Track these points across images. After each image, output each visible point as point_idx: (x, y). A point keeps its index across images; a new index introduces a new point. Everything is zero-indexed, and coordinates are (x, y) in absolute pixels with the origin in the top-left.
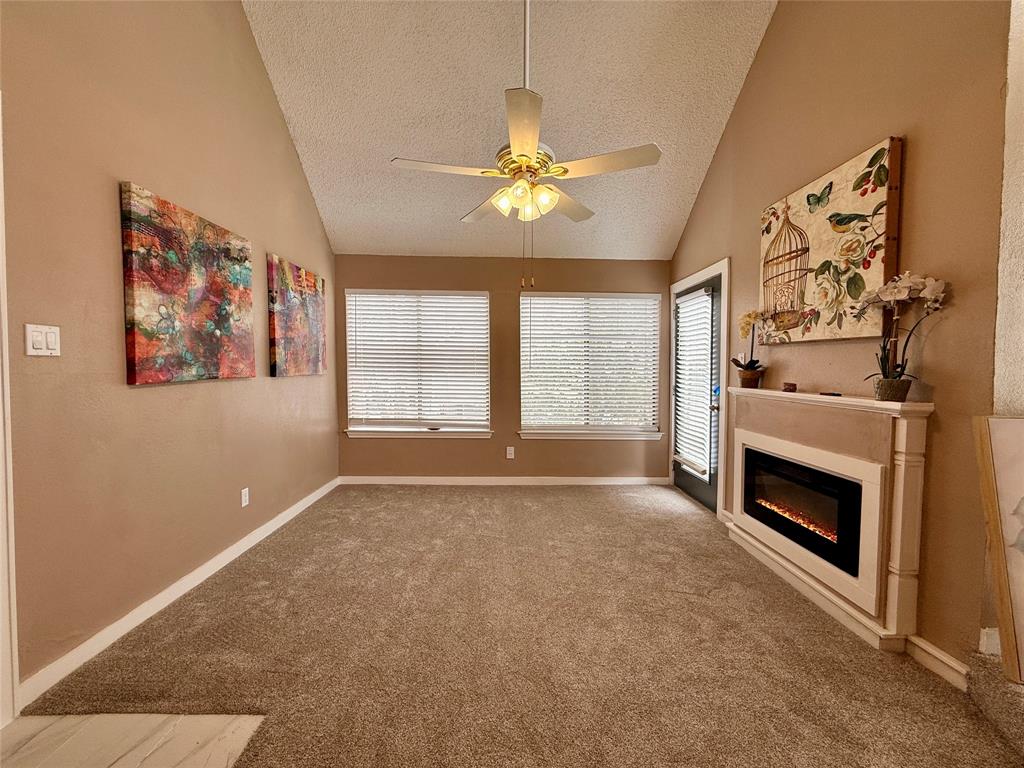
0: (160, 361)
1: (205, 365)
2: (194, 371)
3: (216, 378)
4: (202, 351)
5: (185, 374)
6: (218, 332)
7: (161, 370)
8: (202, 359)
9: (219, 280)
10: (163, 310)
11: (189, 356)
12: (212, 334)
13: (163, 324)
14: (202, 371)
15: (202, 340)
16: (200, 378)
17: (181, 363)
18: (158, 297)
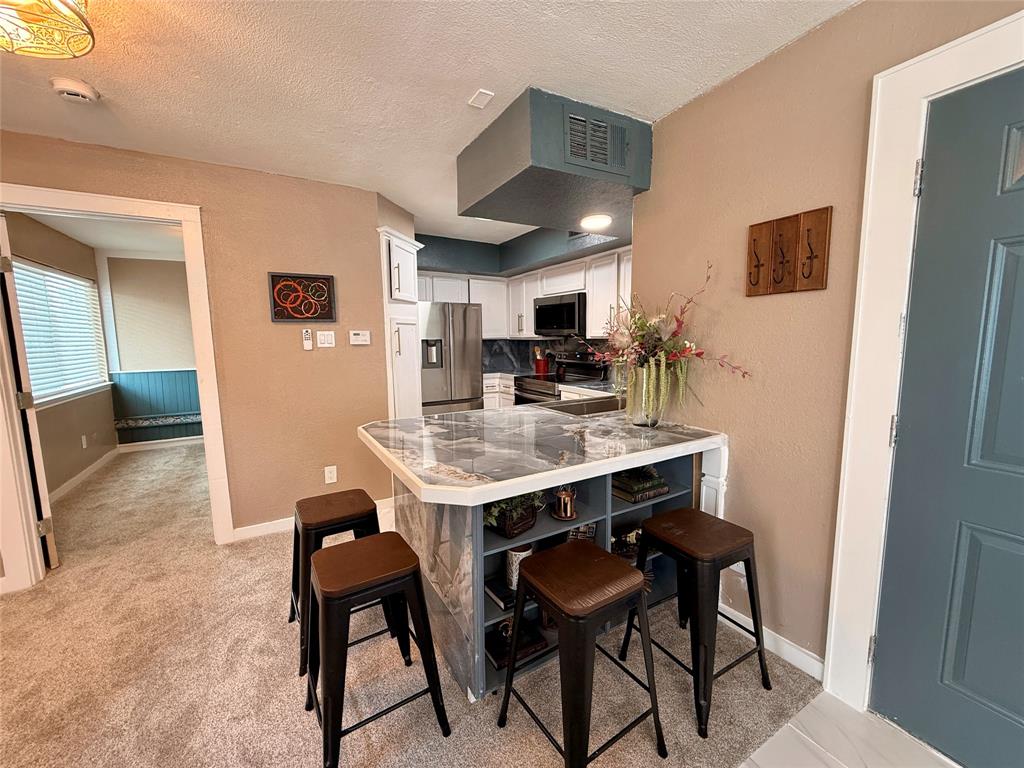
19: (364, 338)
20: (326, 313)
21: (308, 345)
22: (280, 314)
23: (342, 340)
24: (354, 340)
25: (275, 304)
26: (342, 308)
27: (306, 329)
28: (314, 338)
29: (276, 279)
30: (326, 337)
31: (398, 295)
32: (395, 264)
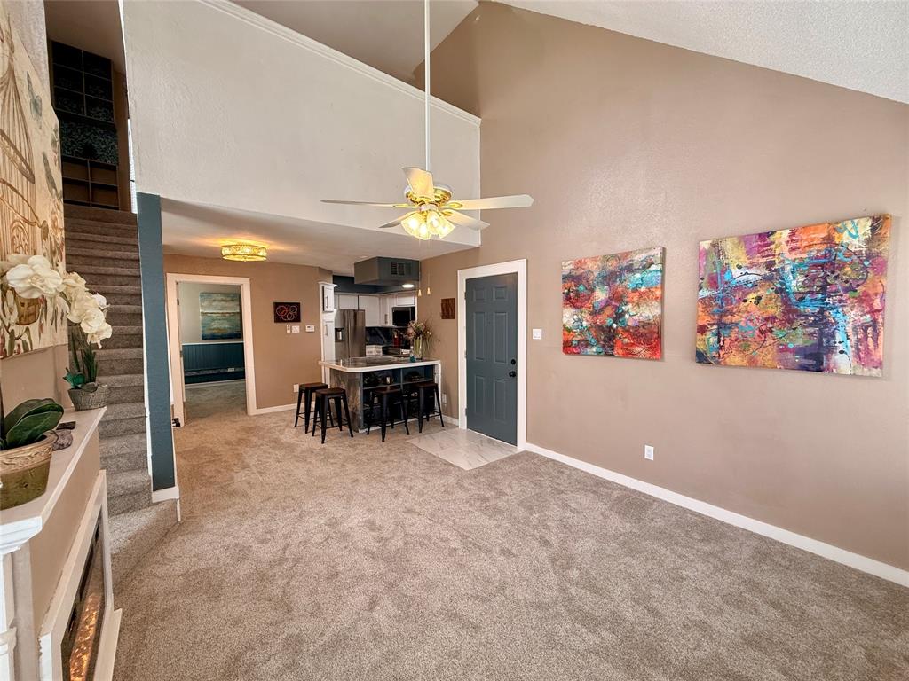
0: (574, 343)
1: (603, 346)
2: (594, 349)
3: (612, 355)
4: (602, 337)
5: (588, 350)
6: (615, 325)
7: (575, 347)
8: (602, 343)
9: (620, 290)
10: (576, 317)
11: (593, 341)
12: (611, 327)
13: (576, 324)
14: (600, 350)
15: (604, 331)
16: (599, 353)
17: (587, 344)
18: (573, 311)
19: (312, 329)
20: (297, 319)
21: (288, 332)
22: (278, 320)
23: (302, 330)
24: (308, 330)
25: (276, 315)
26: (303, 316)
27: (288, 325)
28: (291, 329)
29: (276, 305)
30: (296, 328)
31: (326, 309)
32: (325, 296)
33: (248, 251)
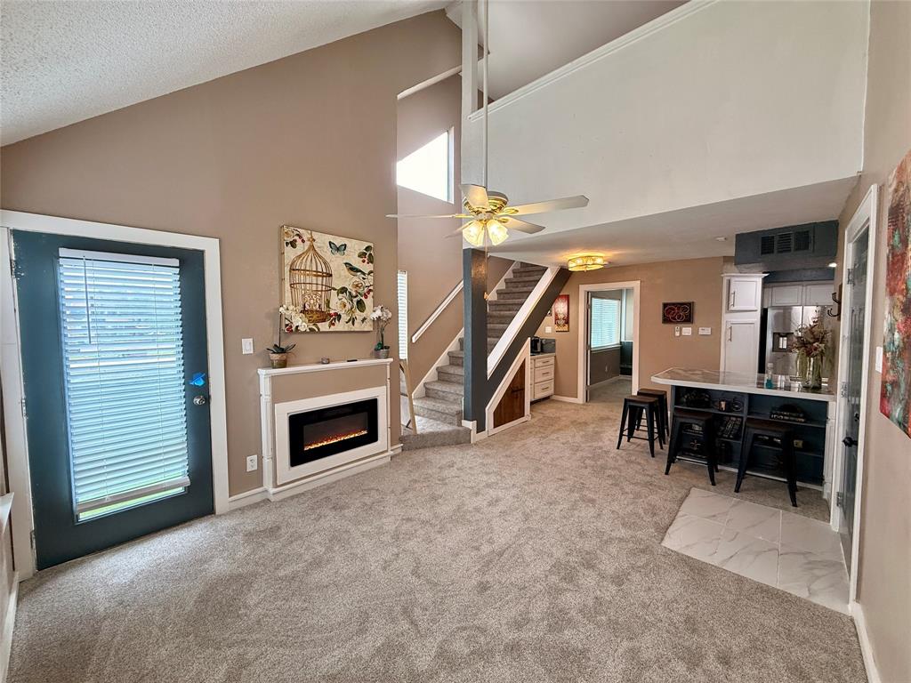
19: (707, 331)
20: (688, 320)
21: (677, 334)
22: (666, 320)
23: (695, 332)
24: (701, 332)
25: (664, 316)
26: (696, 318)
27: (677, 327)
28: (681, 330)
29: (665, 305)
30: (687, 330)
31: (732, 308)
32: (732, 291)
33: (580, 262)
